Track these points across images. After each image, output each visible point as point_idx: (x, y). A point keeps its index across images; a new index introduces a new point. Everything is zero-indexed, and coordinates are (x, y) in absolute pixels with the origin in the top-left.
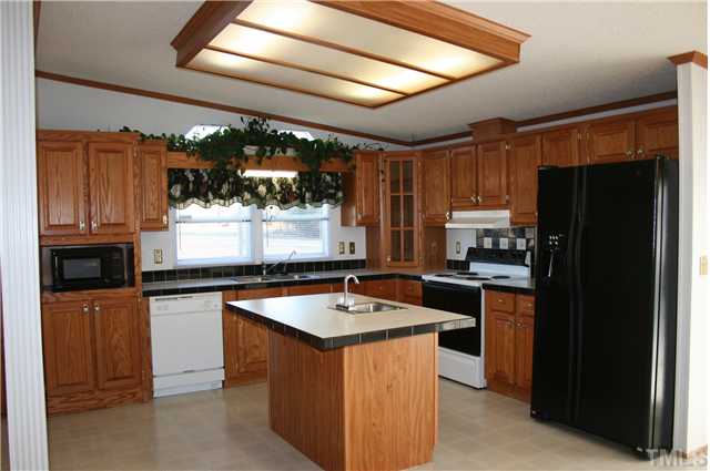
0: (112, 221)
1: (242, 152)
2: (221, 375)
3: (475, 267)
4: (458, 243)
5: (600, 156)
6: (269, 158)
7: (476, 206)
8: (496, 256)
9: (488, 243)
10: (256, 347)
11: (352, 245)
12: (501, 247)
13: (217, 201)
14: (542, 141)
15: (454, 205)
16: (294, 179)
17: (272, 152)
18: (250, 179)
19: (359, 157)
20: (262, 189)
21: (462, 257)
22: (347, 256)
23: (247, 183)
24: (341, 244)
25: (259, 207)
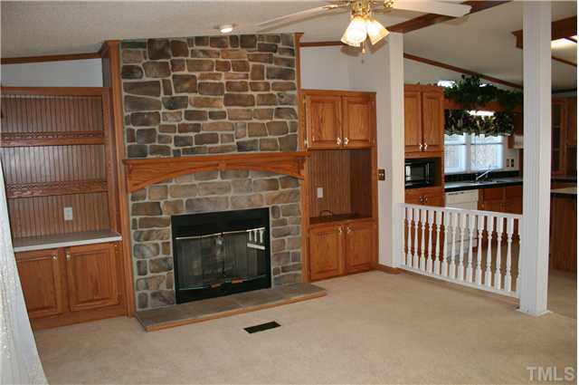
0: (434, 144)
11: (513, 161)
13: (456, 131)
16: (492, 116)
18: (473, 117)
20: (478, 123)
22: (510, 169)
24: (508, 160)
25: (478, 134)
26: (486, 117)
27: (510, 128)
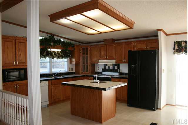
0: (22, 62)
1: (50, 44)
2: (48, 103)
3: (104, 73)
4: (99, 68)
5: (138, 49)
6: (56, 46)
7: (106, 59)
8: (109, 70)
9: (107, 67)
10: (56, 95)
11: (72, 68)
12: (111, 68)
13: (43, 57)
14: (124, 44)
15: (100, 58)
16: (60, 51)
17: (57, 44)
18: (51, 51)
19: (75, 46)
20: (53, 54)
21: (100, 71)
22: (71, 71)
23: (50, 52)
24: (70, 68)
25: (53, 58)
26: (58, 52)
27: (69, 56)
